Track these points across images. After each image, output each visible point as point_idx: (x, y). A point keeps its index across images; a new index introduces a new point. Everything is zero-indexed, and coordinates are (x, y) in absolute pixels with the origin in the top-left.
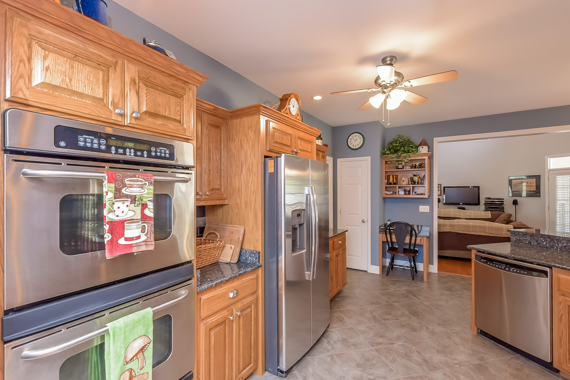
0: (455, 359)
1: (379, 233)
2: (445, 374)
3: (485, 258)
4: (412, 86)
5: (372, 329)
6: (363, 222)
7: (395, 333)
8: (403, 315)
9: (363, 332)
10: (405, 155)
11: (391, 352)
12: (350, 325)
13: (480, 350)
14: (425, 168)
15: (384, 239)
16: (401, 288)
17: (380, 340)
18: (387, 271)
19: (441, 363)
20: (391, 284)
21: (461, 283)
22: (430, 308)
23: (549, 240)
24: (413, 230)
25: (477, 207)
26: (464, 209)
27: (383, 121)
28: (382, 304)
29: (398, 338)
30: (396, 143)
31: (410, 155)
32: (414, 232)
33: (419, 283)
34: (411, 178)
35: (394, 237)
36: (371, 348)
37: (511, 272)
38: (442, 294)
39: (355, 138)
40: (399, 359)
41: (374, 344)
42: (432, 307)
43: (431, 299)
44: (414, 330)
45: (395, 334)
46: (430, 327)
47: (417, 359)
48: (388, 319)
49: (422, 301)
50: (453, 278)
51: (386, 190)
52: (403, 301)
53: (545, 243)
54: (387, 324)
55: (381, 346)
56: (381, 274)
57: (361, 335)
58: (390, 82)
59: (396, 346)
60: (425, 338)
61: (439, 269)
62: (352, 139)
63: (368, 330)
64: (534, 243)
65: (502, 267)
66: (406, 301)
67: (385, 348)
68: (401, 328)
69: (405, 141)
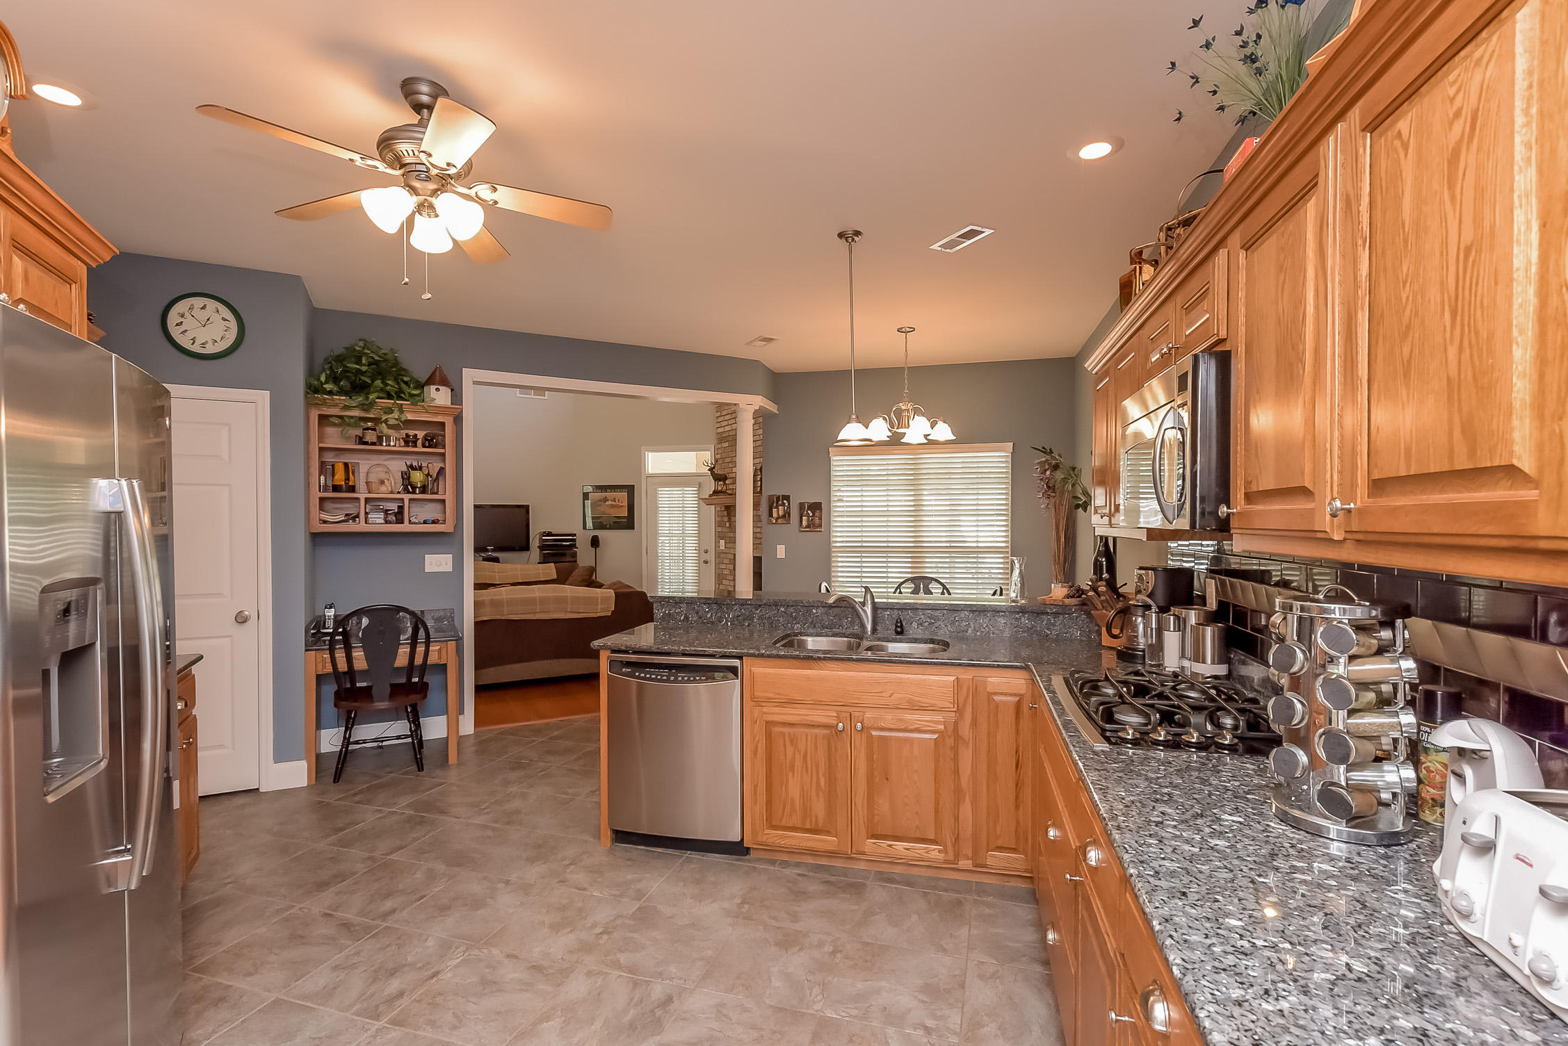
0: (594, 925)
1: (306, 650)
2: (589, 974)
3: (629, 664)
4: (496, 202)
5: (354, 964)
6: (241, 619)
7: (430, 939)
8: (431, 876)
9: (326, 995)
10: (387, 405)
11: (439, 1000)
12: (267, 993)
13: (629, 877)
14: (444, 447)
15: (324, 667)
16: (395, 804)
17: (395, 985)
18: (337, 767)
19: (571, 952)
20: (357, 803)
21: (534, 741)
22: (493, 829)
23: (715, 607)
24: (420, 626)
25: (525, 554)
26: (496, 560)
27: (407, 280)
28: (354, 874)
29: (445, 947)
30: (359, 362)
31: (402, 404)
32: (422, 633)
33: (438, 772)
34: (406, 474)
35: (358, 654)
36: (376, 1027)
37: (680, 682)
38: (507, 783)
39: (203, 316)
40: (471, 1008)
41: (381, 1008)
42: (496, 825)
43: (487, 804)
44: (477, 903)
45: (430, 943)
46: (513, 877)
47: (516, 975)
48: (393, 911)
49: (465, 818)
50: (513, 734)
51: (321, 509)
52: (415, 840)
53: (709, 615)
54: (397, 926)
55: (404, 1002)
56: (314, 782)
57: (321, 1007)
58: (445, 166)
59: (449, 975)
60: (511, 911)
61: (478, 723)
62: (187, 314)
63: (342, 976)
64: (693, 618)
65: (662, 676)
66: (426, 835)
67: (418, 1001)
68: (441, 916)
69: (386, 360)
